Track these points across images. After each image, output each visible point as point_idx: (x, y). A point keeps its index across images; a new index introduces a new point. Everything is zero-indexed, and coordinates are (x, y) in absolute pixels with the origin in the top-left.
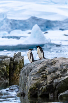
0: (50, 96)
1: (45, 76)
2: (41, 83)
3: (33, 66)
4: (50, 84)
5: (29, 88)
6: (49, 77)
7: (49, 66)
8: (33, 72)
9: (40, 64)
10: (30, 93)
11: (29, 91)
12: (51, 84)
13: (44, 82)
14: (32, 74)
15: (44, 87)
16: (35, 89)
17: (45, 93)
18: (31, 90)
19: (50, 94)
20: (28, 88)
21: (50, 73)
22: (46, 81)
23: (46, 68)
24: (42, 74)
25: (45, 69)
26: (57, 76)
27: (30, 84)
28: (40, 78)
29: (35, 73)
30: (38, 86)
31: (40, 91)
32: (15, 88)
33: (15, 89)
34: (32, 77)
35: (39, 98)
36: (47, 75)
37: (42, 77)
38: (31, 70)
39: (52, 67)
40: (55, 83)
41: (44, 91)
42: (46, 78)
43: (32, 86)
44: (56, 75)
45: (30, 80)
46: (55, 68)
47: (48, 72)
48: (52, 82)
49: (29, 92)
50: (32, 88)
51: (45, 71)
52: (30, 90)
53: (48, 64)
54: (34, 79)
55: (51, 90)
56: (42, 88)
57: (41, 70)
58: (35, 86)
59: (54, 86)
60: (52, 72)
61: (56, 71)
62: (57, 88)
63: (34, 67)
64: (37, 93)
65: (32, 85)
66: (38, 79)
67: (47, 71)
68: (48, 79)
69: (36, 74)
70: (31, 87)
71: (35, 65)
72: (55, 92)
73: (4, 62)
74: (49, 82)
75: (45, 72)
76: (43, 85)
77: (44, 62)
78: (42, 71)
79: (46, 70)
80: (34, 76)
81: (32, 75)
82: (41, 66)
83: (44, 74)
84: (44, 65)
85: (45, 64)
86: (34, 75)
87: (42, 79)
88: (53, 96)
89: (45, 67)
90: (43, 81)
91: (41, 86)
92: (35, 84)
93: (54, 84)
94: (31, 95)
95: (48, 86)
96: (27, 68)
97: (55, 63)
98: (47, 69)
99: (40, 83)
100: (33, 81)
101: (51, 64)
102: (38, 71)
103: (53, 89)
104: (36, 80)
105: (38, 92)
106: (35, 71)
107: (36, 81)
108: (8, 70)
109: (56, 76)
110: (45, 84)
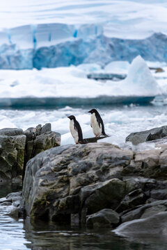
0: (72, 218)
1: (65, 179)
2: (58, 191)
3: (45, 158)
4: (74, 194)
5: (34, 201)
6: (73, 181)
7: (76, 159)
8: (43, 170)
9: (60, 154)
10: (35, 211)
11: (32, 207)
12: (76, 195)
13: (64, 190)
14: (42, 173)
15: (62, 200)
16: (45, 203)
17: (63, 212)
18: (37, 205)
19: (72, 215)
20: (32, 202)
21: (75, 173)
22: (67, 190)
23: (69, 163)
24: (61, 174)
25: (67, 164)
26: (90, 179)
27: (36, 193)
28: (57, 182)
29: (46, 172)
30: (51, 197)
31: (53, 208)
32: (16, 198)
33: (14, 201)
34: (41, 180)
36: (71, 176)
37: (61, 181)
38: (41, 165)
39: (80, 161)
40: (84, 192)
41: (62, 209)
42: (68, 182)
43: (40, 198)
44: (88, 177)
45: (36, 185)
46: (86, 164)
47: (73, 171)
48: (79, 191)
49: (33, 209)
50: (40, 202)
51: (66, 168)
52: (35, 205)
53: (74, 155)
54: (44, 183)
55: (76, 207)
56: (58, 203)
57: (60, 167)
58: (45, 198)
59: (82, 199)
60: (80, 170)
61: (89, 170)
62: (86, 202)
63: (48, 159)
64: (48, 210)
65: (39, 195)
66: (52, 184)
67: (70, 169)
68: (71, 185)
69: (49, 173)
70: (36, 199)
71: (49, 155)
72: (83, 211)
73: (13, 142)
74: (72, 190)
75: (66, 171)
76: (62, 197)
77: (67, 151)
78: (62, 169)
79: (69, 166)
80: (45, 178)
81: (41, 176)
82: (61, 158)
83: (64, 174)
84: (66, 157)
85: (69, 155)
86: (44, 175)
87: (61, 184)
88: (77, 221)
89: (67, 160)
90: (62, 189)
91: (57, 198)
92: (45, 193)
93: (82, 195)
94: (36, 214)
95: (71, 198)
96: (35, 161)
97: (88, 154)
98: (72, 165)
99: (55, 193)
100: (43, 188)
101: (81, 155)
102: (52, 168)
103: (79, 205)
104: (47, 185)
105: (51, 211)
106: (48, 169)
107: (48, 189)
108: (22, 159)
109: (88, 179)
110: (64, 194)
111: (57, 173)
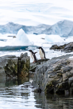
0: (65, 92)
1: (60, 75)
2: (57, 80)
3: (48, 65)
5: (46, 85)
6: (64, 75)
7: (64, 65)
9: (55, 63)
10: (47, 89)
12: (66, 82)
13: (60, 80)
14: (49, 72)
15: (60, 84)
16: (52, 86)
17: (60, 90)
18: (47, 86)
19: (65, 91)
21: (65, 72)
22: (61, 79)
23: (61, 67)
24: (58, 72)
25: (60, 68)
26: (72, 74)
27: (47, 81)
28: (56, 76)
29: (51, 72)
30: (54, 83)
31: (56, 88)
34: (49, 75)
35: (55, 94)
36: (63, 73)
37: (58, 75)
38: (47, 68)
39: (66, 66)
40: (70, 80)
41: (60, 88)
42: (62, 76)
43: (49, 84)
44: (71, 73)
45: (47, 77)
46: (69, 67)
48: (67, 80)
49: (46, 88)
50: (49, 85)
51: (60, 69)
52: (47, 87)
53: (63, 63)
54: (51, 77)
55: (67, 87)
56: (58, 85)
57: (57, 69)
58: (51, 83)
59: (69, 83)
60: (67, 70)
61: (71, 70)
62: (72, 85)
63: (50, 66)
64: (53, 89)
65: (49, 82)
66: (54, 77)
67: (62, 70)
68: (63, 77)
69: (52, 72)
70: (47, 84)
71: (50, 64)
72: (71, 89)
73: (13, 61)
74: (64, 79)
75: (60, 71)
76: (59, 83)
77: (58, 62)
78: (58, 70)
79: (61, 69)
80: (51, 74)
81: (48, 73)
82: (57, 65)
83: (59, 72)
84: (59, 65)
85: (60, 64)
87: (58, 77)
88: (68, 93)
89: (60, 66)
90: (59, 79)
91: (57, 83)
92: (52, 81)
93: (69, 82)
94: (47, 91)
95: (64, 83)
97: (69, 63)
98: (62, 68)
99: (56, 81)
100: (50, 79)
101: (66, 64)
102: (54, 70)
103: (68, 86)
104: (52, 78)
105: (55, 89)
106: (51, 70)
107: (52, 79)
109: (71, 74)
110: (60, 81)
111: (56, 72)
